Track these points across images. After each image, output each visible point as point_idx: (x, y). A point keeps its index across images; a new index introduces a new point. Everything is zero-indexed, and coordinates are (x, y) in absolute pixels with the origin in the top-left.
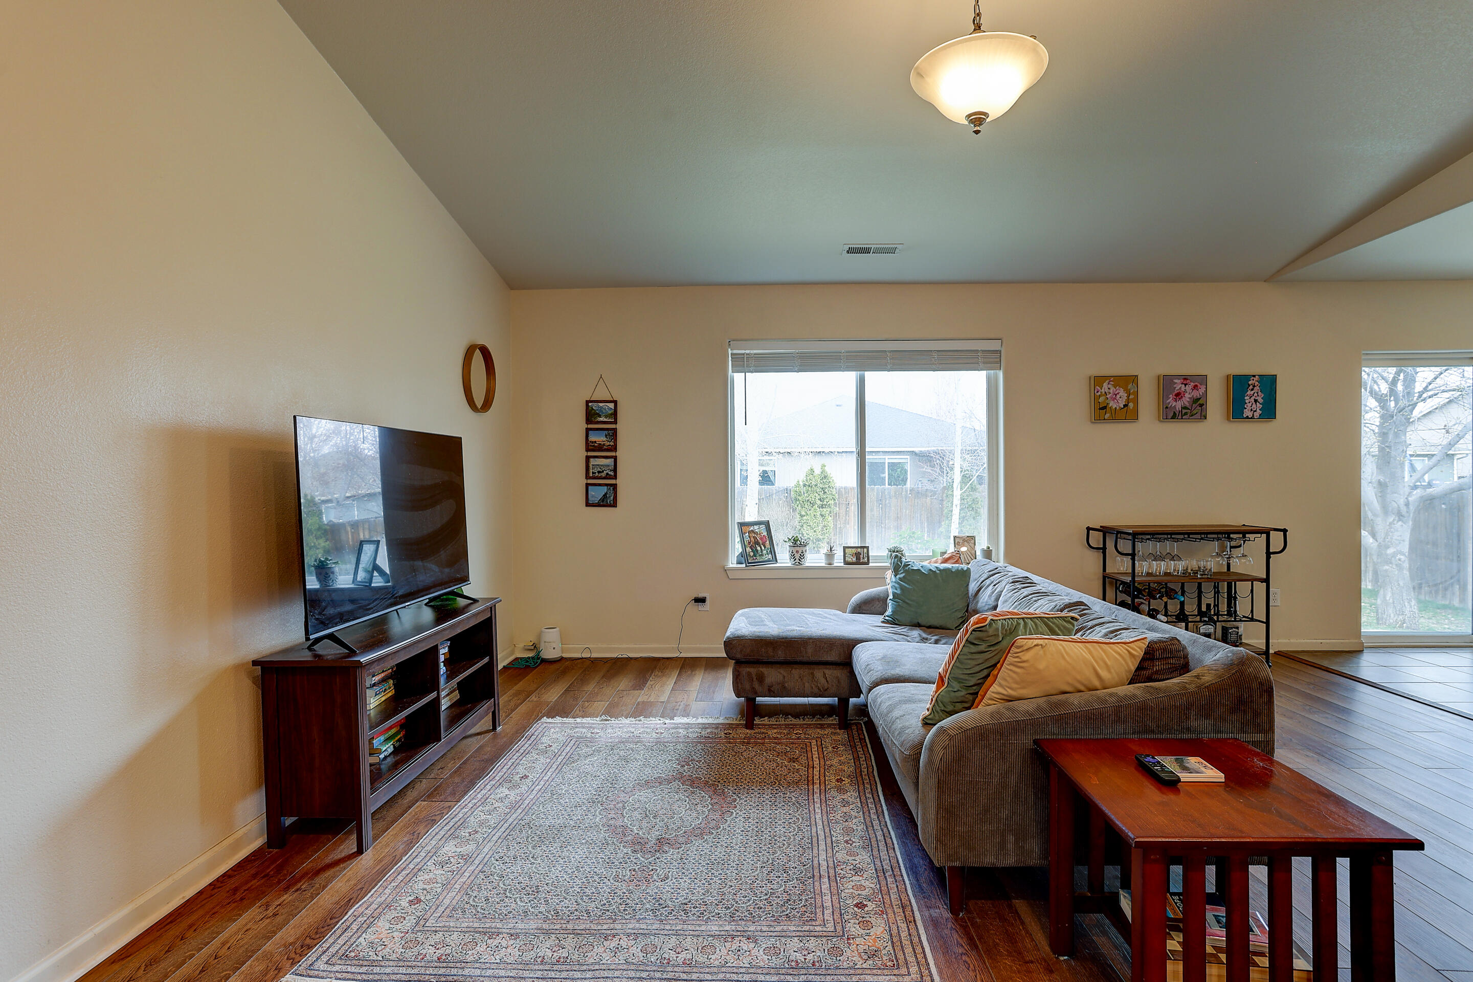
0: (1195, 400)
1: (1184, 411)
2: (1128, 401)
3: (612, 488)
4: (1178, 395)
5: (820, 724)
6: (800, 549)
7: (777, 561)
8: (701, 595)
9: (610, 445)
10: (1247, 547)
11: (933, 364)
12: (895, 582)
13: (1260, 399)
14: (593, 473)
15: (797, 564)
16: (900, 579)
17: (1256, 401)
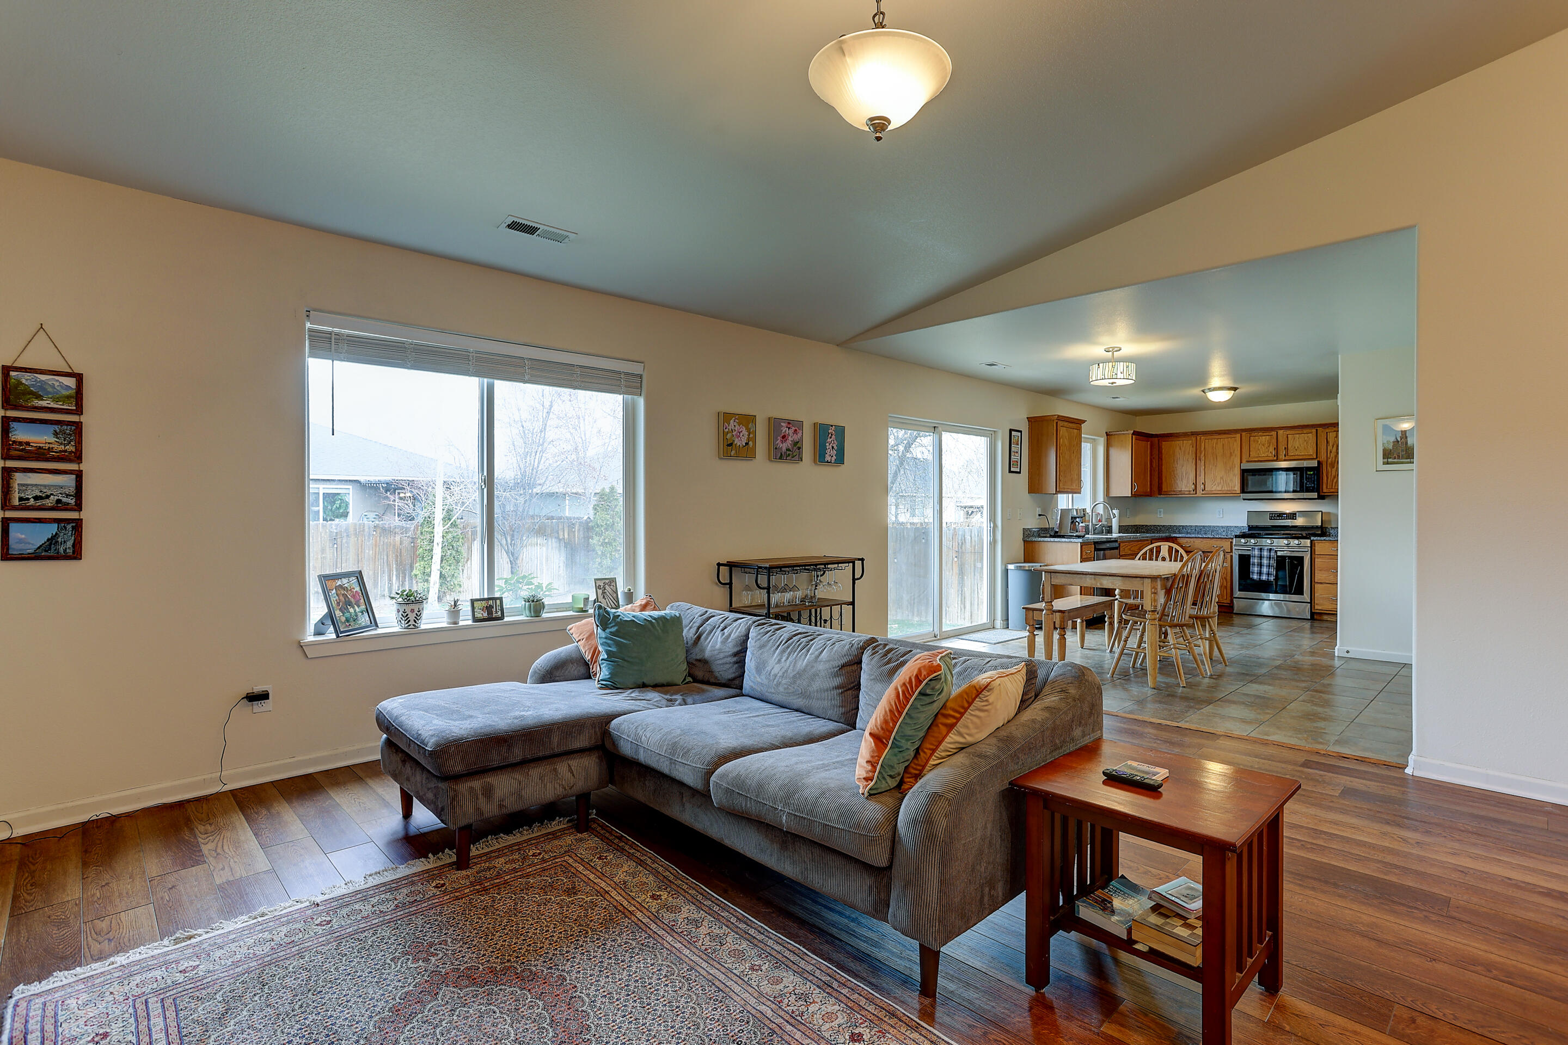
0: (795, 443)
1: (788, 452)
2: (749, 439)
3: (69, 527)
4: (784, 437)
5: (549, 834)
6: (416, 607)
7: (377, 626)
8: (258, 689)
9: (65, 451)
10: (829, 576)
11: (574, 381)
12: (606, 638)
13: (835, 447)
14: (21, 499)
15: (412, 627)
16: (611, 633)
17: (833, 447)
